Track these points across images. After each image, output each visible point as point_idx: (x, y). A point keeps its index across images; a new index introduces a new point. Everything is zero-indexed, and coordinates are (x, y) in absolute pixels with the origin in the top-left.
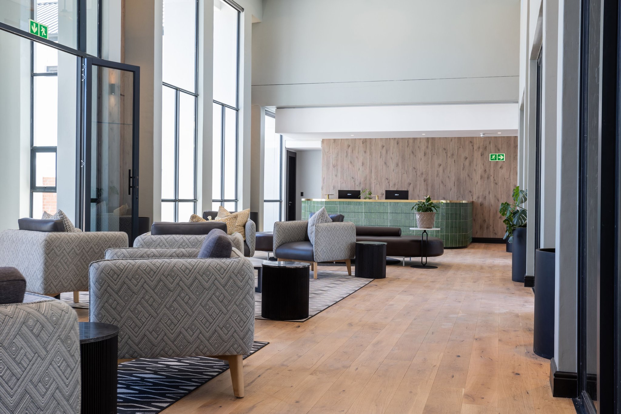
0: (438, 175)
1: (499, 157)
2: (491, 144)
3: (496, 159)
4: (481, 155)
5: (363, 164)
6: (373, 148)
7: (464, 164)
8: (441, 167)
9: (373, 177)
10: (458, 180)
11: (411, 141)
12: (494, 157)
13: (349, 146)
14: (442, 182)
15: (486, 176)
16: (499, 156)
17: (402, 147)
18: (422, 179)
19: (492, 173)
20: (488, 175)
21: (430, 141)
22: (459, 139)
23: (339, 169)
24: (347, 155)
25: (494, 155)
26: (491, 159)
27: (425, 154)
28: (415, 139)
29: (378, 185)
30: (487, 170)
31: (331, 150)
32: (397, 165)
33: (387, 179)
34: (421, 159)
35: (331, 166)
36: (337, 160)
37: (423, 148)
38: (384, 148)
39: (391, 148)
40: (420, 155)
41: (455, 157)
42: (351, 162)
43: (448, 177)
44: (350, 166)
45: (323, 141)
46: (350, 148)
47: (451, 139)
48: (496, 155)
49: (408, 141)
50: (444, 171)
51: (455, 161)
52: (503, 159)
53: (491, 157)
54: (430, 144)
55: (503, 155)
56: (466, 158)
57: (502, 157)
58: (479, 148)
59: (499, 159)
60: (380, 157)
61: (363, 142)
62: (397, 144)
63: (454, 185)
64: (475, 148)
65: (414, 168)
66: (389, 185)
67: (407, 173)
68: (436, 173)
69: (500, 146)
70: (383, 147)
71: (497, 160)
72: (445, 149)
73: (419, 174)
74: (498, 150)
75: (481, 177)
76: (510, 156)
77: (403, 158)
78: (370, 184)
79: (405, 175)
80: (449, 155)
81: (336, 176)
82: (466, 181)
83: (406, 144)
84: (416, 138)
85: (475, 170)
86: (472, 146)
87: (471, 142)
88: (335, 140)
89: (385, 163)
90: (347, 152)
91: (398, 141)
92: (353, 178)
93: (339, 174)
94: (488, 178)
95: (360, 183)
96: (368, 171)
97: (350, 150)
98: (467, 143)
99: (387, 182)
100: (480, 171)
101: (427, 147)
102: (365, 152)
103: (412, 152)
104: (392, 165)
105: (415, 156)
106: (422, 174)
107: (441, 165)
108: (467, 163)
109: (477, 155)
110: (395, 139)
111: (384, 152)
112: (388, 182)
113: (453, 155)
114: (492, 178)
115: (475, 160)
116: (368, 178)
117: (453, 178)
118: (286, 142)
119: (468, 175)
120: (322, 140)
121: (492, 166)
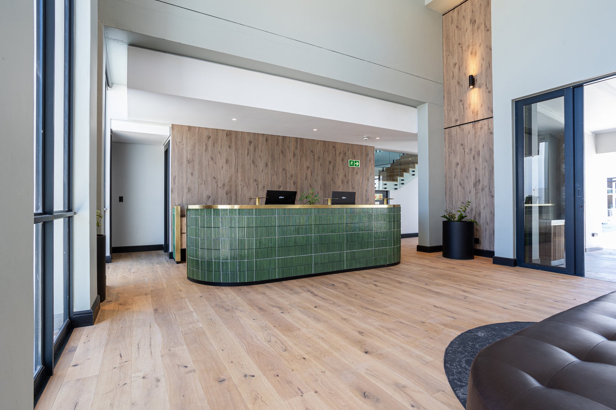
0: (306, 177)
1: (356, 164)
2: (349, 151)
3: (353, 164)
4: (342, 161)
5: (227, 161)
6: (239, 142)
7: (328, 168)
8: (309, 170)
9: (240, 178)
10: (324, 183)
11: (280, 140)
12: (352, 162)
13: (209, 138)
14: (310, 186)
15: (345, 181)
16: (356, 162)
17: (271, 144)
18: (292, 182)
19: (350, 178)
20: (348, 180)
21: (299, 141)
22: (324, 142)
23: (197, 167)
24: (207, 148)
25: (352, 161)
26: (350, 165)
27: (294, 155)
28: (284, 138)
29: (245, 188)
30: (347, 175)
31: (184, 140)
32: (267, 165)
33: (256, 181)
34: (291, 160)
35: (185, 161)
36: (193, 154)
37: (292, 148)
38: (252, 144)
39: (260, 145)
40: (290, 155)
41: (321, 160)
42: (212, 158)
43: (316, 180)
44: (211, 163)
45: (173, 127)
46: (210, 140)
47: (318, 141)
48: (353, 161)
49: (277, 139)
50: (312, 175)
51: (321, 164)
52: (358, 166)
53: (350, 163)
54: (298, 144)
55: (358, 162)
56: (330, 162)
57: (357, 164)
58: (340, 153)
59: (356, 165)
60: (248, 155)
61: (226, 134)
62: (266, 141)
63: (321, 189)
64: (337, 153)
65: (284, 170)
66: (258, 188)
67: (276, 175)
68: (305, 176)
69: (355, 153)
70: (251, 142)
71: (354, 166)
72: (312, 151)
73: (288, 176)
74: (354, 157)
75: (343, 181)
76: (363, 163)
77: (273, 156)
78: (236, 186)
79: (275, 177)
80: (316, 158)
81: (192, 174)
82: (330, 185)
83: (276, 142)
84: (286, 137)
85: (337, 175)
86: (335, 150)
87: (334, 147)
88: (190, 128)
89: (253, 162)
90: (206, 145)
91: (267, 138)
92: (214, 178)
93: (196, 173)
94: (348, 182)
95: (224, 185)
96: (233, 169)
97: (210, 143)
98: (331, 147)
99: (255, 183)
100: (341, 176)
101: (296, 148)
102: (230, 147)
103: (282, 152)
104: (261, 166)
105: (285, 156)
106: (292, 176)
107: (309, 168)
108: (331, 167)
109: (339, 160)
110: (264, 134)
111: (252, 148)
112: (257, 184)
113: (319, 158)
114: (350, 182)
115: (337, 164)
116: (233, 179)
117: (320, 182)
118: (113, 121)
119: (332, 179)
120: (171, 126)
121: (350, 171)
